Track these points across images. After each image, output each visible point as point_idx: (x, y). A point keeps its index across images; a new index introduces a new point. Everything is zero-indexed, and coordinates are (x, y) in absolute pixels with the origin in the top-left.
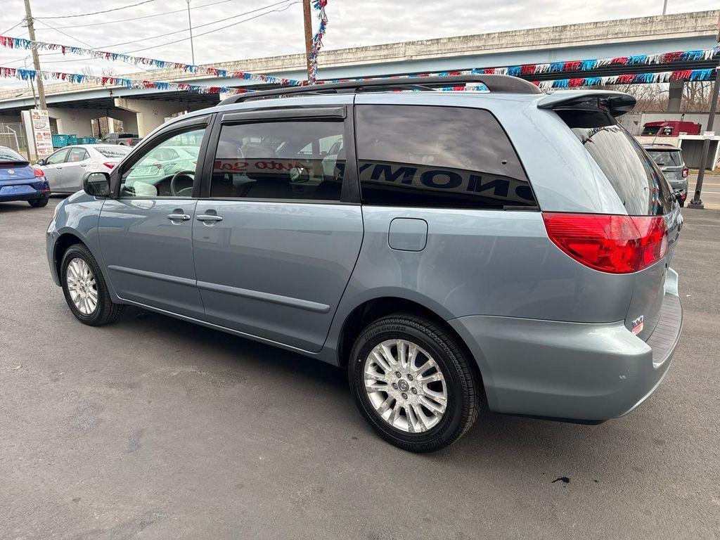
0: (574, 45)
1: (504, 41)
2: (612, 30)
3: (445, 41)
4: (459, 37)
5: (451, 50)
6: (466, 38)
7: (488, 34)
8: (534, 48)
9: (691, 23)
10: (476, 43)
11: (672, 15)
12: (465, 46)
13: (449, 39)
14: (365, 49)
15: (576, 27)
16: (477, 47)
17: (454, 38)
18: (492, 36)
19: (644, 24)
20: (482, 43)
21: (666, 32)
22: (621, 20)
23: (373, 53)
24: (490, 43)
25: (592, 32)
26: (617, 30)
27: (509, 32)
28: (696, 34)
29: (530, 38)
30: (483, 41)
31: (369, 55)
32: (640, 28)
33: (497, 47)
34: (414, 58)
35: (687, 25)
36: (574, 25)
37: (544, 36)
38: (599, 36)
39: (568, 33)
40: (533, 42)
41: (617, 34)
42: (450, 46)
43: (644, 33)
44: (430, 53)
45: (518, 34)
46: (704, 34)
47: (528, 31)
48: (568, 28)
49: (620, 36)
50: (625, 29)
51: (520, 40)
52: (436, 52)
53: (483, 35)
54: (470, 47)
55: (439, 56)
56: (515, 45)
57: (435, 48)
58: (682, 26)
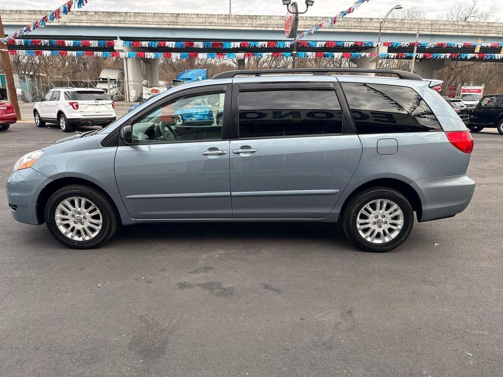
0: (186, 27)
1: (138, 19)
2: (208, 20)
3: (92, 14)
4: (104, 12)
5: (98, 21)
6: (109, 14)
7: (126, 13)
8: (160, 26)
9: (250, 21)
10: (118, 18)
11: (240, 15)
12: (109, 19)
13: (95, 12)
14: (20, 12)
15: (186, 16)
16: (119, 21)
17: (99, 12)
18: (129, 14)
19: (225, 19)
20: (122, 19)
21: (238, 25)
22: (212, 15)
23: (28, 16)
24: (128, 20)
25: (196, 20)
26: (211, 21)
27: (141, 13)
28: (253, 29)
29: (157, 19)
30: (123, 17)
31: (24, 17)
32: (223, 21)
33: (133, 22)
34: (67, 24)
35: (248, 22)
36: (184, 14)
37: (166, 19)
38: (200, 23)
39: (182, 19)
40: (159, 22)
41: (211, 23)
42: (97, 18)
43: (226, 24)
44: (81, 21)
45: (148, 15)
46: (257, 29)
47: (154, 14)
48: (181, 16)
49: (213, 24)
50: (215, 20)
51: (150, 19)
52: (86, 21)
53: (122, 13)
54: (113, 21)
55: (89, 25)
56: (146, 23)
57: (84, 18)
58: (246, 22)
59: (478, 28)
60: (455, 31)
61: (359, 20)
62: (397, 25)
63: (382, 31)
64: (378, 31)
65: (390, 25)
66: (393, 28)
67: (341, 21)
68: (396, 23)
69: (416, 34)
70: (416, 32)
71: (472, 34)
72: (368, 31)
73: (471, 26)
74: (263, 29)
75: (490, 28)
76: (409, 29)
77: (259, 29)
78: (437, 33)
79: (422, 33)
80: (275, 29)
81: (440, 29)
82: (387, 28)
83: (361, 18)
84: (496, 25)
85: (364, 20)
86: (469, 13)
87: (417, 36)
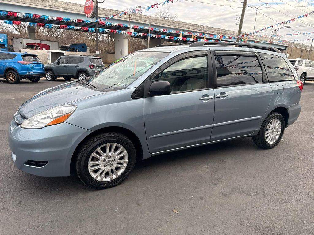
59: (178, 25)
60: (167, 25)
61: (116, 12)
62: (138, 18)
63: (130, 20)
64: (128, 20)
65: (135, 17)
66: (136, 19)
67: (105, 11)
68: (137, 16)
69: (149, 24)
70: (149, 23)
71: (175, 28)
72: (122, 19)
73: (174, 23)
74: (52, 9)
75: (183, 25)
76: (145, 21)
77: (49, 8)
78: (159, 25)
79: (152, 24)
80: (61, 10)
81: (160, 23)
82: (133, 19)
83: (117, 11)
84: (185, 24)
85: (119, 12)
86: (166, 15)
87: (150, 25)
